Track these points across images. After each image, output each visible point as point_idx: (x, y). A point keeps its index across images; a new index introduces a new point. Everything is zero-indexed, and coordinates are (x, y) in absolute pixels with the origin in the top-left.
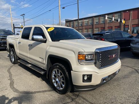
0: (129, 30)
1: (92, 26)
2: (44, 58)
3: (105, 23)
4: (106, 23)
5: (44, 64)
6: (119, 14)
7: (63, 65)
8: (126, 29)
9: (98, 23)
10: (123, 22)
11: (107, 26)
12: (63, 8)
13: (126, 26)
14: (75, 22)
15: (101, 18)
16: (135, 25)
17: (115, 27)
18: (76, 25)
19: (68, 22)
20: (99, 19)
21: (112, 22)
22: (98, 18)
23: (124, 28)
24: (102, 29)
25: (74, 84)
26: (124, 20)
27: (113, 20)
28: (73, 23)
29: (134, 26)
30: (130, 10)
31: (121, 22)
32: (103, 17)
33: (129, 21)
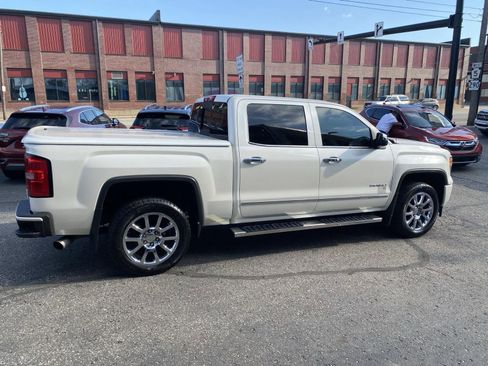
29: (14, 73)
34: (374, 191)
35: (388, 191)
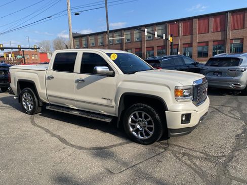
0: (179, 53)
1: (120, 45)
2: (113, 98)
3: (141, 41)
4: (143, 40)
5: (113, 107)
6: (163, 26)
7: (149, 105)
8: (175, 50)
9: (130, 41)
10: (170, 39)
11: (145, 45)
12: (76, 14)
13: (174, 47)
14: (90, 38)
15: (135, 32)
16: (187, 45)
17: (158, 47)
18: (93, 44)
19: (76, 37)
20: (132, 34)
21: (152, 40)
22: (129, 33)
23: (172, 49)
24: (138, 50)
25: (169, 128)
26: (171, 36)
27: (156, 36)
28: (87, 40)
29: (185, 46)
30: (178, 21)
31: (167, 39)
32: (138, 31)
33: (178, 38)
34: (105, 102)
35: (113, 104)
